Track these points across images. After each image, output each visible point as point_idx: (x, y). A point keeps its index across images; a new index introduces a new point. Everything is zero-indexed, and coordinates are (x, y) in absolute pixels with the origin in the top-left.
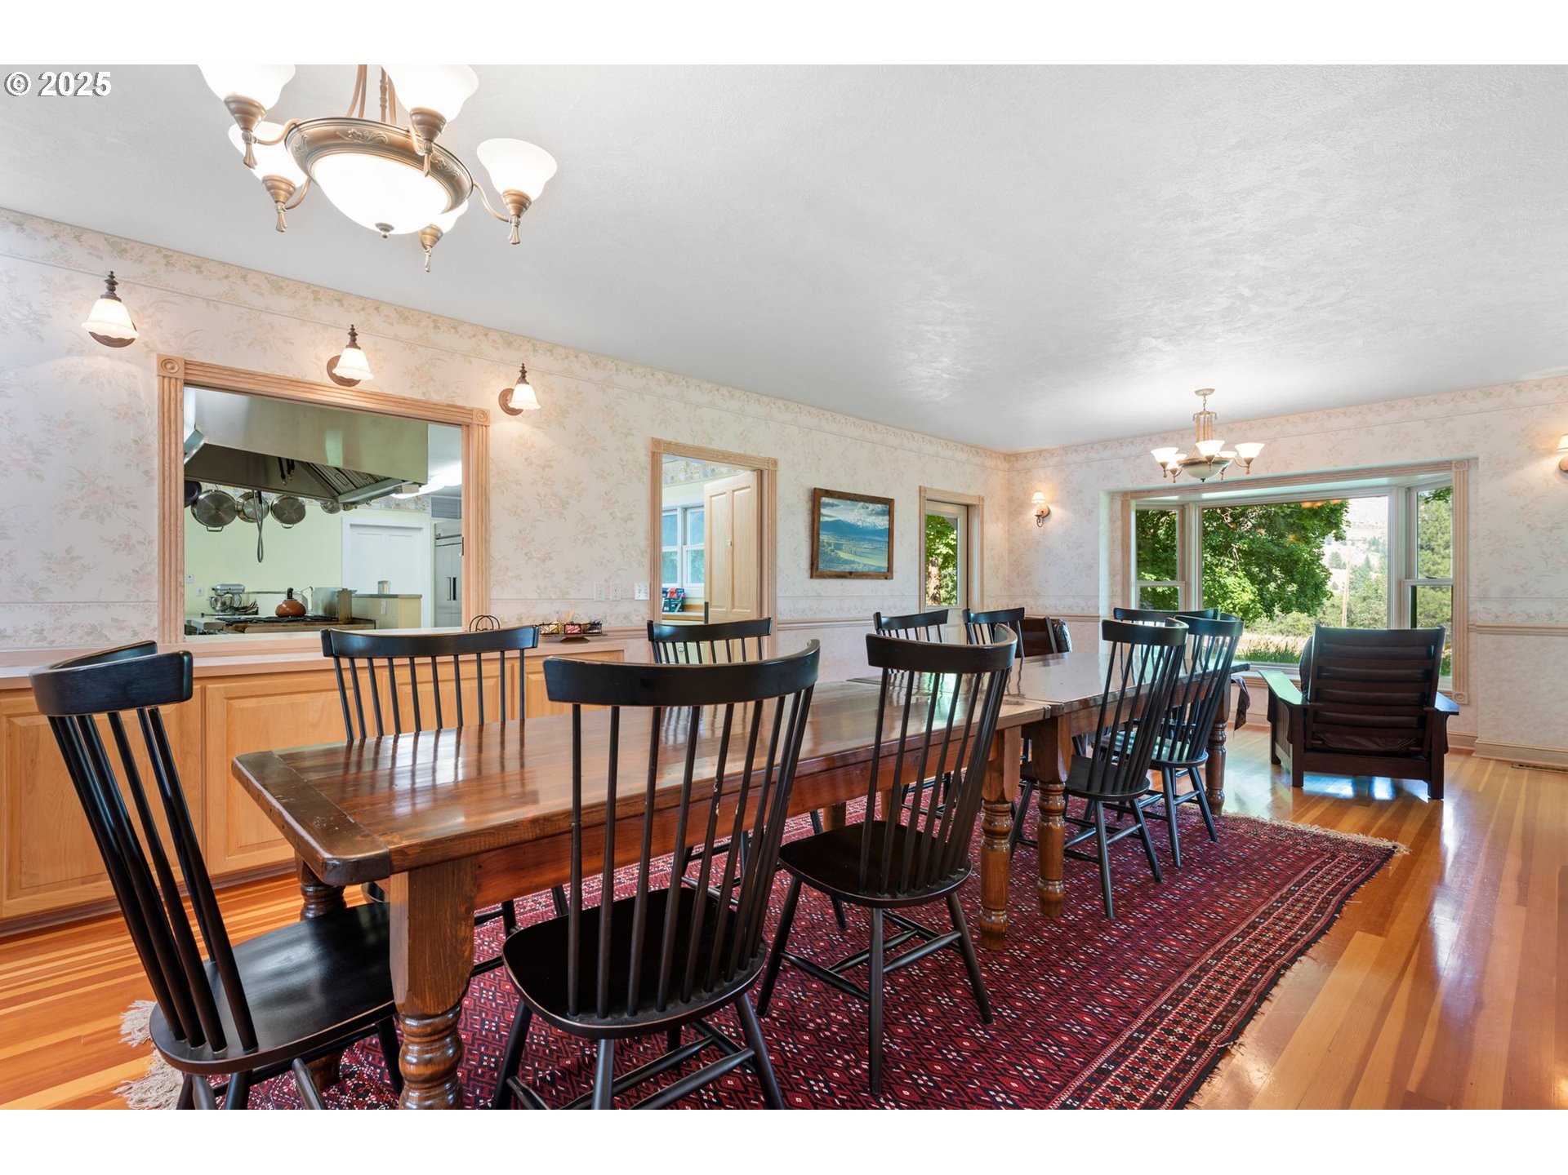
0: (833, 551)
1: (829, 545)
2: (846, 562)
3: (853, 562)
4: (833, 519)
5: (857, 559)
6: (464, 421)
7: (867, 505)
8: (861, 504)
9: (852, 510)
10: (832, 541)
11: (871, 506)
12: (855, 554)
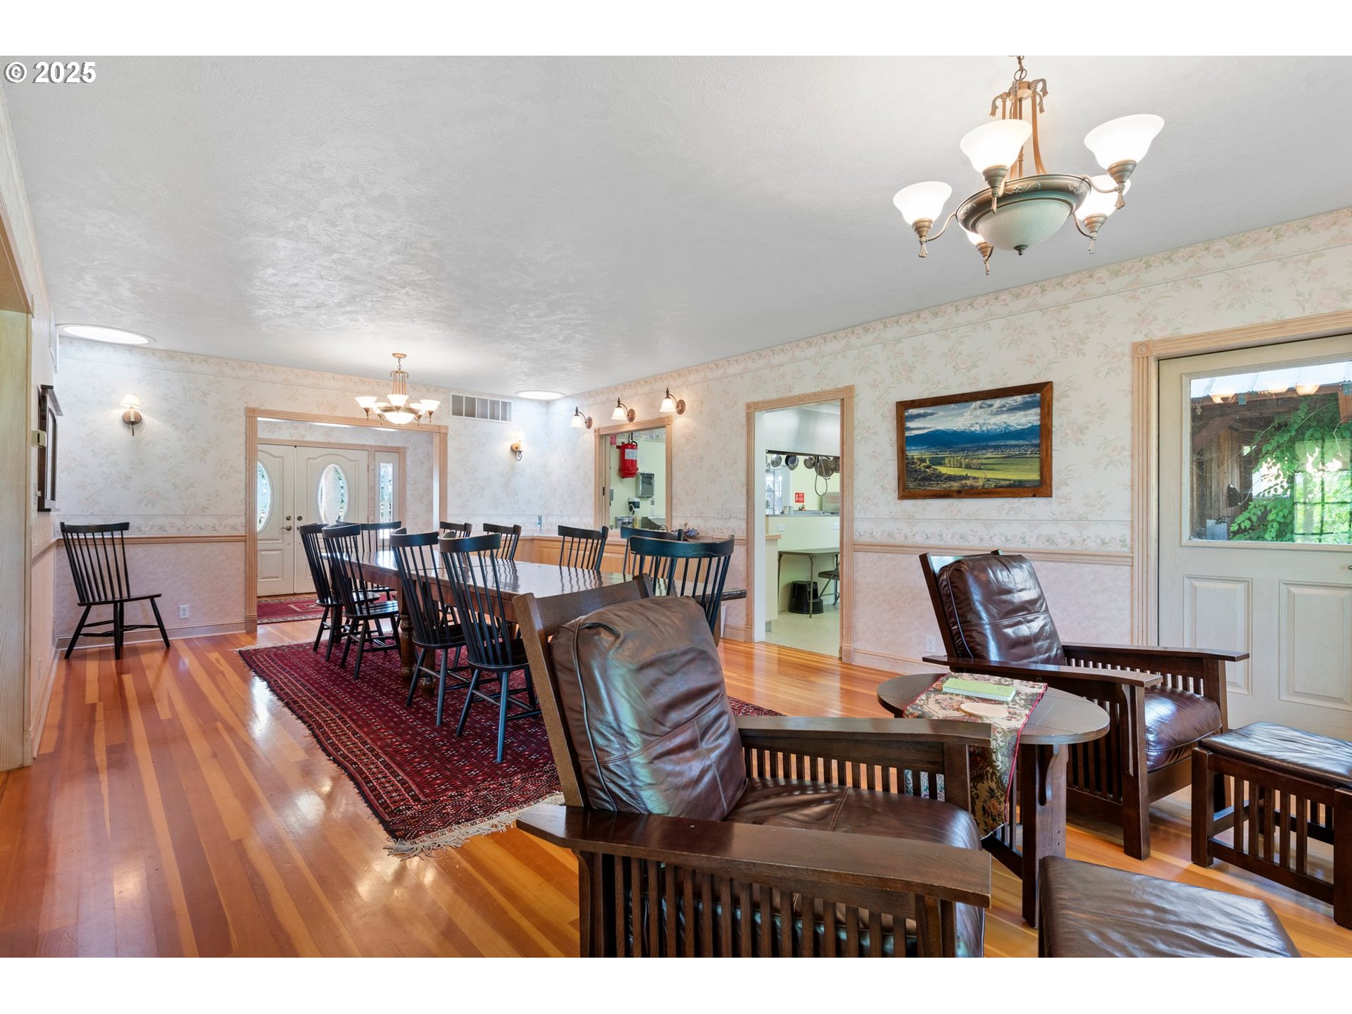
0: (928, 467)
1: (923, 460)
2: (950, 478)
3: (967, 478)
4: (925, 431)
5: (970, 473)
6: (658, 424)
7: (989, 402)
8: (978, 403)
9: (961, 415)
10: (927, 455)
11: (997, 403)
12: (968, 467)
